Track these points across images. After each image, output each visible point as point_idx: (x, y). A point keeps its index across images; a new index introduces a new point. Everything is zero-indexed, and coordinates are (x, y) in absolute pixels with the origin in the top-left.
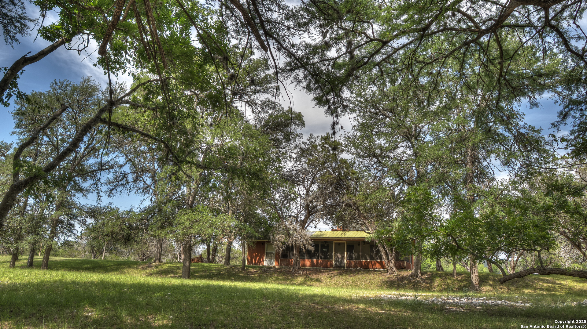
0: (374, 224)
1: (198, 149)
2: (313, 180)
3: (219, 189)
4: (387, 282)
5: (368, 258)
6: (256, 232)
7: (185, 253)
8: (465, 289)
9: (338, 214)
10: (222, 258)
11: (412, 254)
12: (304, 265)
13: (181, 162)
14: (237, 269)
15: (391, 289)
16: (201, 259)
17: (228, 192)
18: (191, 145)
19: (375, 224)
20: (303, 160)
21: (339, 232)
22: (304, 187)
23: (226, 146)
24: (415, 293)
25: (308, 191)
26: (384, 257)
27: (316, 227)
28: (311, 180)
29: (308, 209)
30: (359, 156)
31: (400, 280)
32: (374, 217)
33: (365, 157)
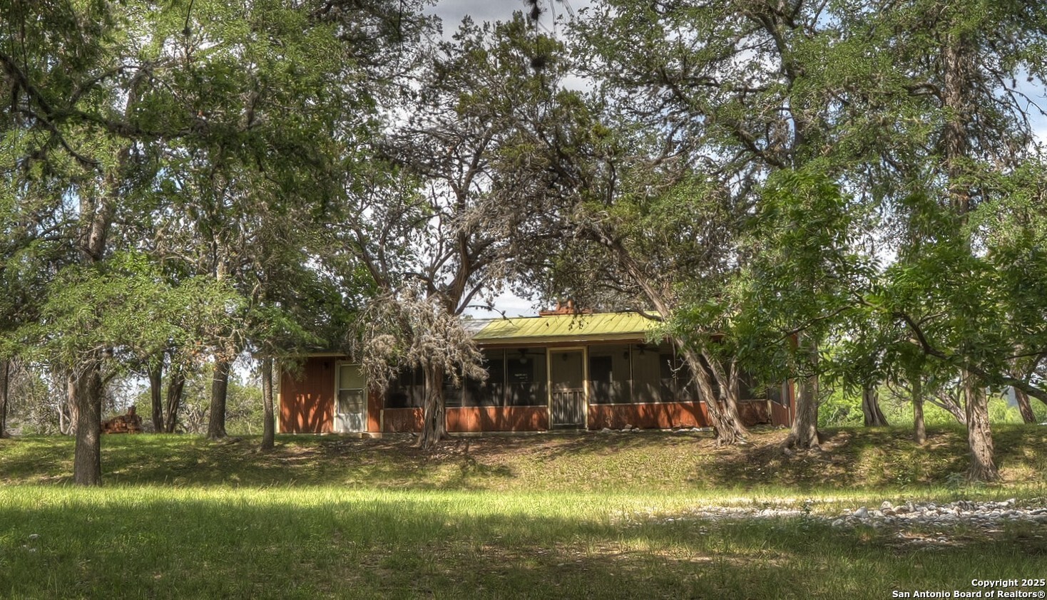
0: (670, 289)
1: (111, 74)
2: (476, 161)
3: (181, 198)
4: (717, 466)
5: (655, 395)
6: (306, 329)
7: (82, 407)
8: (953, 476)
9: (559, 263)
10: (202, 415)
11: (788, 376)
12: (457, 427)
13: (61, 118)
14: (250, 446)
15: (730, 487)
16: (132, 419)
17: (211, 208)
18: (91, 63)
19: (674, 290)
20: (444, 98)
21: (563, 318)
22: (451, 182)
23: (202, 64)
24: (802, 498)
25: (462, 194)
26: (705, 390)
27: (490, 308)
28: (470, 160)
29: (465, 251)
30: (616, 81)
31: (756, 459)
32: (669, 268)
33: (637, 85)
